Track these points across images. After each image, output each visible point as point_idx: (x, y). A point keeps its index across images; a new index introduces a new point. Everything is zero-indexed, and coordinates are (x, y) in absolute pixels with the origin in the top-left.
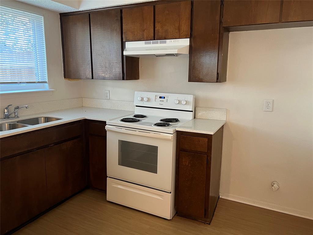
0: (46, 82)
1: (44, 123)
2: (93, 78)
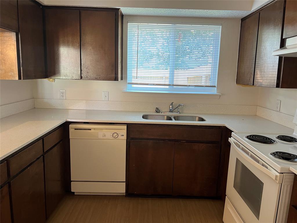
0: (215, 86)
1: (197, 121)
2: (253, 85)
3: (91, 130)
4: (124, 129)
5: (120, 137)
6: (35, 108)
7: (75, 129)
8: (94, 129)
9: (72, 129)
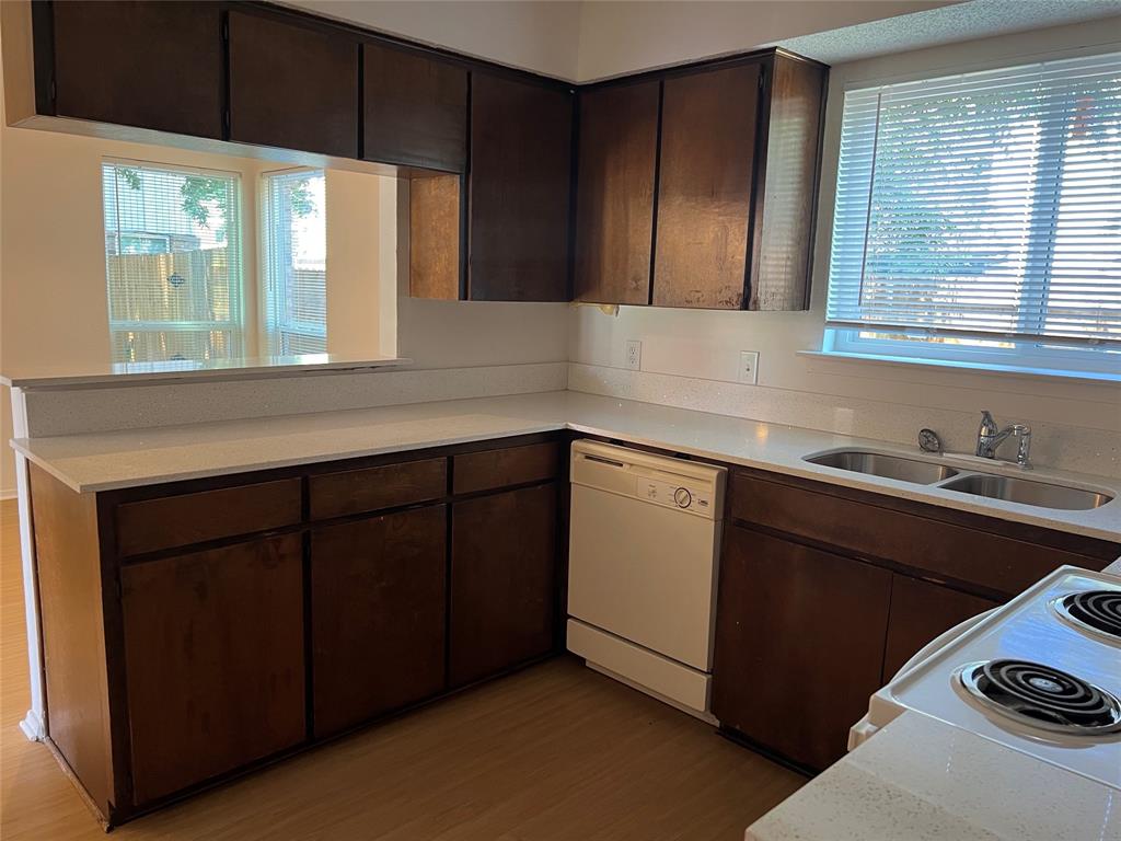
3: (621, 465)
4: (709, 482)
5: (695, 505)
6: (567, 390)
7: (588, 457)
8: (631, 465)
9: (579, 455)
